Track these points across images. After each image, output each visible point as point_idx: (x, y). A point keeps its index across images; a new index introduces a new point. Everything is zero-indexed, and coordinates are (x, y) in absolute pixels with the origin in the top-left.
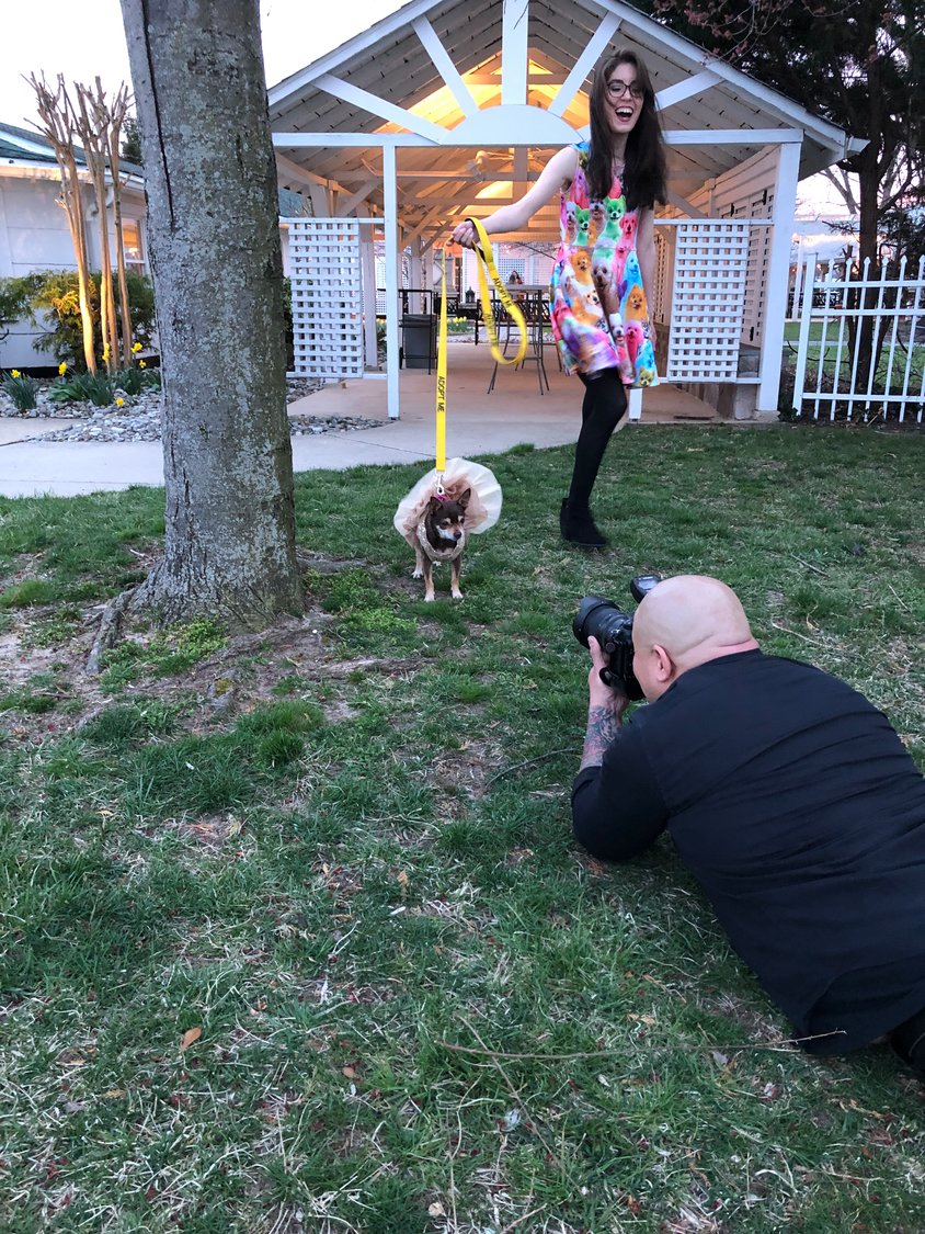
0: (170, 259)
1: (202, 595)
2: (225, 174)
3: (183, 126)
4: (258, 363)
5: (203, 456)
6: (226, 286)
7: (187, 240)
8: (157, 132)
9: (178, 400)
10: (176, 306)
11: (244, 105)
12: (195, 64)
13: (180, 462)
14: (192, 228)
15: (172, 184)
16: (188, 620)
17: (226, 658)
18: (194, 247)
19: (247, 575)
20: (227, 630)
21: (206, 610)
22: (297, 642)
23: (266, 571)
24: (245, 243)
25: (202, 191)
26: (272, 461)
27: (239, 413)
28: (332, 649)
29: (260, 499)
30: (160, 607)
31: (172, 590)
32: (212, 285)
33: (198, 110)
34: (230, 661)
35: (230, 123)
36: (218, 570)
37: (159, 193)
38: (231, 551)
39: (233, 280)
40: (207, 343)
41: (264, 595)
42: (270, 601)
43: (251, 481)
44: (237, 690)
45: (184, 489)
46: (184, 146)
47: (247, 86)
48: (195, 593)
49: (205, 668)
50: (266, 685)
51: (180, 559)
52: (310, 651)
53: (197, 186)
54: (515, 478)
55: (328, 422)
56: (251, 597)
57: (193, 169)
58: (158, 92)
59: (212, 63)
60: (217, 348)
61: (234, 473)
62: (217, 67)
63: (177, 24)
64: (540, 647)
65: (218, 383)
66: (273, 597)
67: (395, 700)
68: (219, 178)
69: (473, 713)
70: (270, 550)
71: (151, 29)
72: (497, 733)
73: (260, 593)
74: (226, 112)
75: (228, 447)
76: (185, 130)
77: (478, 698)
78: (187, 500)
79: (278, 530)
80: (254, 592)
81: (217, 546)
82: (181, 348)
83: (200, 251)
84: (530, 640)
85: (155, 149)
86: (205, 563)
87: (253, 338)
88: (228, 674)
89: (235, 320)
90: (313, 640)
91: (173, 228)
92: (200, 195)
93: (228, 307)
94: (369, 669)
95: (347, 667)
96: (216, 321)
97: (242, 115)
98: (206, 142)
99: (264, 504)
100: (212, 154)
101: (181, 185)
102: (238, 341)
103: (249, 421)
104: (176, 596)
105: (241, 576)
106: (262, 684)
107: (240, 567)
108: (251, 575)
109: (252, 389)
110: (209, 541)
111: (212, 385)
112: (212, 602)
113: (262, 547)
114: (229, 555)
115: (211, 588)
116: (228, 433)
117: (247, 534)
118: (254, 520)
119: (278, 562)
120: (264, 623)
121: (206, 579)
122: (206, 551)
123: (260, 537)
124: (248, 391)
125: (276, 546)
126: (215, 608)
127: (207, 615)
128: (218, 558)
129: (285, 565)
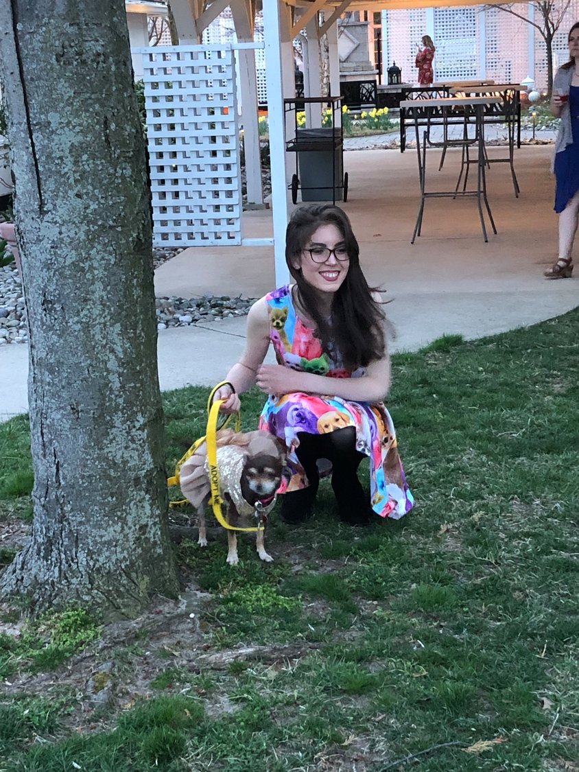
0: (39, 240)
1: (74, 581)
2: (93, 157)
3: (51, 114)
4: (129, 338)
5: (75, 436)
6: (96, 264)
7: (56, 222)
8: (25, 120)
9: (48, 380)
10: (45, 287)
11: (111, 85)
12: (62, 56)
13: (51, 441)
14: (61, 211)
15: (40, 169)
16: (60, 609)
17: (102, 650)
18: (64, 229)
19: (120, 556)
20: (101, 618)
21: (78, 597)
22: (174, 628)
23: (139, 550)
24: (114, 221)
25: (70, 174)
26: (144, 435)
27: (111, 390)
28: (211, 635)
29: (132, 475)
30: (30, 594)
31: (41, 575)
32: (82, 265)
33: (66, 98)
34: (106, 652)
35: (97, 106)
36: (90, 553)
37: (26, 177)
38: (103, 532)
39: (103, 258)
40: (78, 322)
41: (137, 578)
42: (144, 583)
43: (123, 458)
44: (115, 685)
45: (54, 470)
46: (53, 132)
47: (113, 68)
48: (66, 578)
49: (82, 660)
50: (145, 678)
51: (50, 543)
52: (188, 638)
53: (66, 170)
54: (431, 394)
55: (199, 306)
56: (124, 580)
57: (61, 154)
58: (26, 83)
59: (79, 54)
60: (87, 327)
61: (106, 450)
62: (84, 57)
63: (45, 20)
64: (436, 627)
65: (89, 362)
66: (147, 579)
67: (277, 693)
68: (87, 160)
69: (359, 704)
70: (143, 528)
71: (19, 27)
72: (382, 726)
73: (134, 575)
74: (93, 97)
75: (100, 426)
76: (54, 118)
77: (363, 689)
78: (58, 481)
79: (151, 505)
80: (128, 576)
81: (89, 528)
82: (51, 328)
83: (69, 232)
84: (426, 619)
85: (23, 135)
86: (77, 547)
87: (124, 313)
88: (105, 667)
89: (105, 298)
90: (190, 626)
91: (42, 212)
92: (68, 178)
93: (98, 286)
94: (250, 658)
95: (227, 657)
96: (86, 300)
97: (109, 95)
98: (74, 127)
99: (137, 480)
100: (80, 138)
101: (50, 169)
102: (109, 317)
103: (121, 397)
104: (46, 582)
105: (114, 558)
106: (140, 677)
107: (113, 549)
108: (124, 557)
109: (123, 363)
110: (81, 523)
111: (83, 364)
112: (84, 587)
113: (135, 526)
114: (101, 537)
115: (83, 573)
116: (99, 411)
117: (119, 513)
118: (126, 499)
119: (152, 540)
120: (139, 608)
121: (77, 563)
122: (77, 533)
123: (133, 515)
124: (119, 366)
125: (150, 523)
126: (88, 594)
127: (79, 602)
128: (90, 541)
129: (159, 542)
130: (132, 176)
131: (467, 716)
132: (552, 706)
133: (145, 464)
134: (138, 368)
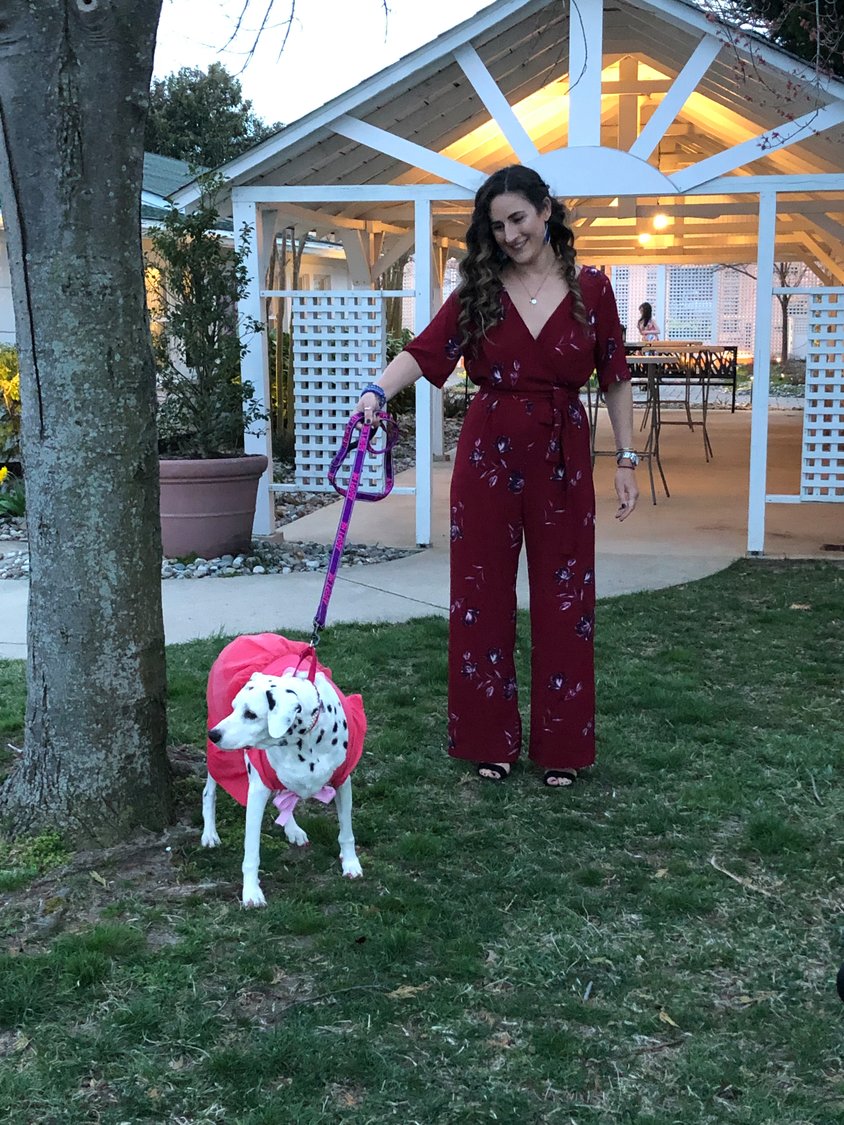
0: (39, 465)
1: (53, 806)
2: (95, 385)
3: (55, 342)
4: (124, 566)
5: (63, 660)
6: (92, 491)
7: (54, 448)
8: (31, 348)
9: (41, 603)
10: (42, 510)
11: (118, 318)
12: (68, 287)
13: (40, 665)
14: (60, 437)
15: (43, 395)
18: (61, 455)
19: (102, 784)
20: (74, 845)
21: (56, 822)
22: (148, 860)
23: (124, 780)
24: (113, 449)
25: (71, 402)
26: (136, 664)
27: (102, 617)
29: (121, 703)
31: (25, 798)
32: (78, 491)
33: (70, 327)
34: (68, 878)
35: (101, 337)
36: (71, 779)
37: (30, 402)
38: (86, 759)
39: (100, 486)
40: (71, 547)
41: (119, 807)
42: (126, 813)
43: (111, 685)
44: (65, 911)
45: (42, 693)
46: (56, 360)
47: (121, 301)
48: (46, 803)
50: (99, 906)
51: (35, 767)
52: (158, 869)
53: (67, 397)
56: (104, 808)
57: (63, 382)
58: (33, 312)
59: (86, 286)
60: (80, 552)
61: (94, 677)
62: (90, 289)
63: (53, 252)
64: (412, 876)
65: (80, 587)
66: (130, 809)
68: (89, 389)
69: (299, 944)
70: (130, 758)
71: (28, 257)
73: (115, 804)
74: (98, 327)
75: (88, 652)
76: (57, 347)
77: (303, 930)
78: (45, 705)
79: (140, 735)
80: (109, 804)
81: (72, 754)
82: (46, 552)
83: (67, 459)
85: (29, 362)
86: (59, 772)
87: (120, 541)
89: (101, 524)
90: (163, 858)
91: (42, 437)
92: (69, 405)
93: (94, 514)
94: (209, 893)
96: (81, 526)
97: (113, 329)
98: (77, 356)
99: (126, 709)
100: (83, 367)
101: (51, 396)
102: (103, 544)
103: (113, 624)
105: (95, 786)
106: (95, 904)
107: (95, 776)
108: (107, 786)
109: (117, 591)
110: (64, 748)
111: (74, 589)
112: (62, 813)
113: (120, 755)
114: (84, 763)
115: (63, 798)
116: (89, 637)
117: (104, 741)
118: (113, 726)
119: (139, 770)
120: (116, 837)
121: (58, 788)
122: (60, 758)
123: (120, 744)
124: (112, 593)
125: (138, 753)
126: (65, 820)
127: (55, 827)
128: (71, 766)
129: (147, 773)
130: (136, 407)
131: (404, 963)
132: (495, 960)
133: (135, 693)
134: (133, 596)
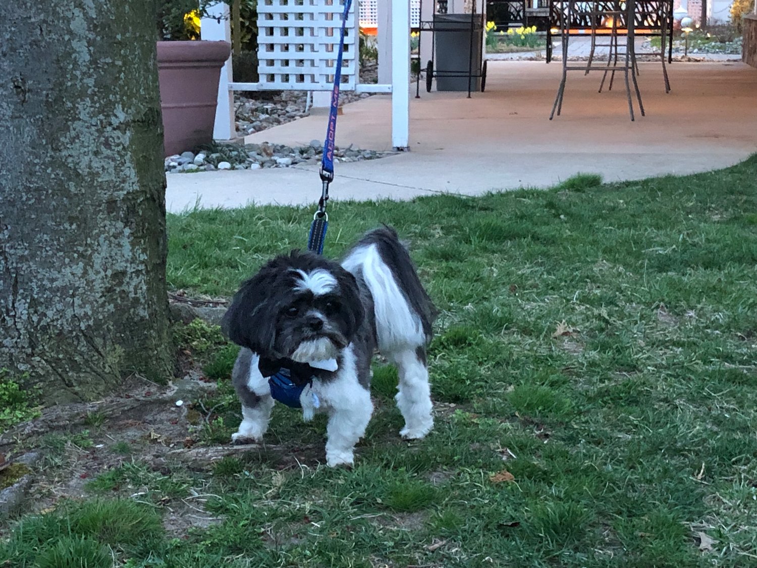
1: (8, 342)
5: (18, 128)
17: (29, 436)
19: (79, 312)
20: (40, 396)
21: (11, 366)
22: (149, 417)
23: (111, 307)
26: (126, 138)
27: (75, 63)
28: (199, 427)
29: (105, 195)
34: (34, 439)
36: (34, 304)
38: (55, 274)
41: (104, 345)
42: (114, 356)
43: (90, 168)
44: (32, 483)
50: (83, 477)
54: (557, 216)
56: (83, 347)
61: (65, 153)
64: (539, 436)
65: (42, 16)
66: (120, 350)
67: (282, 504)
72: (439, 557)
73: (98, 341)
77: (417, 504)
79: (133, 244)
80: (90, 341)
81: (34, 267)
84: (526, 423)
86: (15, 293)
88: (26, 458)
90: (174, 415)
95: (214, 453)
99: (112, 204)
103: (90, 76)
105: (69, 313)
106: (77, 475)
107: (68, 299)
108: (86, 314)
109: (95, 26)
110: (22, 258)
111: (33, 20)
112: (21, 352)
113: (105, 271)
114: (52, 280)
115: (22, 331)
116: (56, 93)
117: (81, 249)
118: (94, 227)
119: (132, 295)
120: (101, 388)
121: (14, 316)
122: (17, 274)
123: (103, 254)
124: (89, 30)
125: (129, 270)
126: (26, 362)
127: (12, 373)
128: (34, 285)
129: (143, 301)
132: (713, 546)
133: (124, 181)
134: (119, 37)
